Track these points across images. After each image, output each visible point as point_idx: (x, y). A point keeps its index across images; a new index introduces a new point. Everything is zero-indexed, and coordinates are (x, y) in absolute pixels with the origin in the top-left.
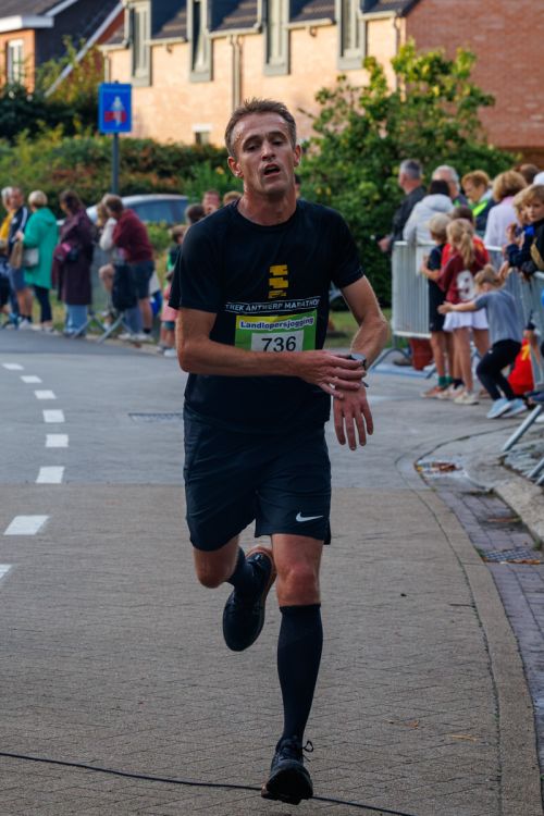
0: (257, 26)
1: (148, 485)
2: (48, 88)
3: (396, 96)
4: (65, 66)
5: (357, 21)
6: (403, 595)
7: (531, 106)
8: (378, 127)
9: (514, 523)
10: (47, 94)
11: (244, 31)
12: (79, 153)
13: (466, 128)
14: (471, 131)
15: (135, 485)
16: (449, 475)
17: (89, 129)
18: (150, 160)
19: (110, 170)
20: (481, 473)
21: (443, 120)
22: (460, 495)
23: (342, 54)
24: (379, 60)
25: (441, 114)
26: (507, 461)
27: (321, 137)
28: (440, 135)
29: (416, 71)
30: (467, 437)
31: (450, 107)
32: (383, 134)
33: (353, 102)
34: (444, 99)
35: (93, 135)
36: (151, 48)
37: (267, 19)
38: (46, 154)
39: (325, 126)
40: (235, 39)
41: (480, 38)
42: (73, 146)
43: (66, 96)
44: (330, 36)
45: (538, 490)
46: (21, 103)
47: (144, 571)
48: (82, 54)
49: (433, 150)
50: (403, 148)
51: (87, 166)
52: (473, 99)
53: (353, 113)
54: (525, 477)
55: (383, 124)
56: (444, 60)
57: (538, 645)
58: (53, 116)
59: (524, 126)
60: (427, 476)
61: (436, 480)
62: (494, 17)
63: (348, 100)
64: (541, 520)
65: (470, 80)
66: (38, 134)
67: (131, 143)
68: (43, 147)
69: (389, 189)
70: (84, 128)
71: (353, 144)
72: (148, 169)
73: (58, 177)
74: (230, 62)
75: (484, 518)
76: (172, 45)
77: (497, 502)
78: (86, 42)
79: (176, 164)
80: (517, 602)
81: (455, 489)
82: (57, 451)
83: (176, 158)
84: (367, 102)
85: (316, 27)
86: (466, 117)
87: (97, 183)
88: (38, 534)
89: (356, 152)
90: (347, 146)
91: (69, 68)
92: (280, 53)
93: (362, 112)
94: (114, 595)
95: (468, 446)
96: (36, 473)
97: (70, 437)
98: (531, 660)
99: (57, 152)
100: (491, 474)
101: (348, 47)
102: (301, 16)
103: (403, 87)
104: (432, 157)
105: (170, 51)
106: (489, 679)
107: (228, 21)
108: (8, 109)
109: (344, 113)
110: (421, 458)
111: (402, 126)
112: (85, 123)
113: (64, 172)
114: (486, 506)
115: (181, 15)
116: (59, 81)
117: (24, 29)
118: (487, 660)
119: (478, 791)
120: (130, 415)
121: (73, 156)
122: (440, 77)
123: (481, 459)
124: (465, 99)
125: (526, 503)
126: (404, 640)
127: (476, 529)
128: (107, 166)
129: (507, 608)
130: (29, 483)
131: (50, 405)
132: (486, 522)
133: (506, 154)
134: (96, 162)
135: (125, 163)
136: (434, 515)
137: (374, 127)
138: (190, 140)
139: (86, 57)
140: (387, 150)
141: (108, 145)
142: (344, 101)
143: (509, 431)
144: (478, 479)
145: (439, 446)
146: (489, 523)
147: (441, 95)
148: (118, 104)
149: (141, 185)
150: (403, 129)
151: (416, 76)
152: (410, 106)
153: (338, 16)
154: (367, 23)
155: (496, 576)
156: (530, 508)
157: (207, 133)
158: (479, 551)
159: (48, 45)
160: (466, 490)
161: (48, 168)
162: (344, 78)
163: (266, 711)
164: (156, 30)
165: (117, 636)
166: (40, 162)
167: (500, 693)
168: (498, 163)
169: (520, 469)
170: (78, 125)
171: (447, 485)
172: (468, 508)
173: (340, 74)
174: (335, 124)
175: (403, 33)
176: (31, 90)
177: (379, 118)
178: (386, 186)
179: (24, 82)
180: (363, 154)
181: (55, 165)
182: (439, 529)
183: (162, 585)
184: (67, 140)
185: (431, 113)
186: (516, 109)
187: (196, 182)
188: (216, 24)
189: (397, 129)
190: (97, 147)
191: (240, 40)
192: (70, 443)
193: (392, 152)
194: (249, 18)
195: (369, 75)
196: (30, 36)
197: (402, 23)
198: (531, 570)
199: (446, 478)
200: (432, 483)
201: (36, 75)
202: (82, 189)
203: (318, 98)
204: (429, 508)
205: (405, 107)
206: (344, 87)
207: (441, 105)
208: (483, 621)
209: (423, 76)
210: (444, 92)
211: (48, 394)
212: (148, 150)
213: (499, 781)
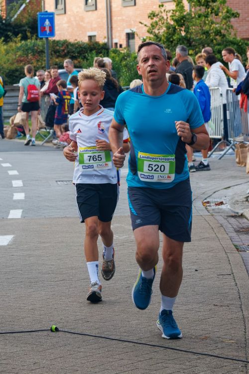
1: (66, 217)
2: (14, 16)
3: (190, 14)
4: (21, 5)
6: (196, 270)
8: (181, 30)
10: (13, 19)
12: (29, 49)
14: (228, 31)
15: (59, 218)
16: (220, 207)
17: (35, 36)
18: (66, 51)
19: (45, 57)
20: (236, 205)
21: (214, 25)
22: (226, 217)
25: (212, 22)
27: (152, 36)
28: (212, 33)
30: (229, 187)
31: (217, 18)
32: (183, 34)
33: (167, 18)
34: (213, 15)
35: (37, 39)
38: (13, 50)
39: (153, 31)
42: (27, 45)
43: (22, 21)
47: (62, 262)
49: (209, 41)
50: (194, 40)
51: (34, 55)
52: (228, 14)
53: (167, 23)
55: (183, 29)
58: (16, 30)
60: (209, 208)
61: (213, 210)
63: (165, 17)
65: (226, 5)
66: (9, 40)
67: (56, 43)
68: (11, 46)
70: (32, 36)
71: (168, 39)
72: (65, 56)
73: (20, 61)
75: (238, 229)
77: (245, 220)
79: (78, 53)
81: (223, 215)
82: (19, 201)
83: (79, 49)
84: (174, 18)
86: (226, 24)
87: (40, 63)
88: (8, 245)
89: (170, 43)
90: (165, 40)
91: (24, 6)
93: (172, 23)
94: (47, 276)
95: (230, 192)
96: (9, 213)
97: (25, 194)
99: (19, 49)
100: (241, 206)
103: (193, 10)
106: (241, 313)
109: (163, 24)
110: (206, 199)
111: (193, 29)
112: (32, 33)
113: (22, 58)
114: (239, 222)
116: (18, 13)
118: (240, 303)
119: (235, 373)
120: (57, 181)
121: (26, 50)
122: (210, 4)
123: (237, 198)
124: (224, 14)
126: (197, 294)
127: (234, 235)
128: (44, 55)
130: (5, 219)
131: (16, 178)
133: (246, 42)
134: (38, 53)
135: (53, 53)
136: (212, 228)
137: (178, 30)
138: (86, 40)
140: (186, 42)
141: (44, 44)
142: (163, 18)
144: (235, 208)
145: (215, 192)
146: (240, 232)
147: (212, 13)
150: (193, 31)
152: (196, 19)
155: (244, 259)
157: (95, 36)
158: (235, 246)
160: (229, 215)
161: (14, 57)
162: (163, 6)
163: (125, 334)
165: (48, 297)
166: (10, 54)
167: (246, 321)
168: (242, 46)
171: (219, 212)
172: (230, 223)
173: (161, 4)
174: (159, 29)
177: (181, 26)
181: (17, 56)
182: (215, 235)
183: (72, 269)
184: (23, 42)
185: (207, 22)
187: (88, 61)
189: (190, 31)
190: (39, 45)
192: (25, 197)
193: (188, 42)
195: (175, 4)
199: (218, 209)
200: (211, 211)
201: (7, 9)
203: (149, 17)
204: (210, 225)
205: (194, 19)
206: (163, 11)
207: (212, 17)
208: (237, 282)
209: (202, 3)
210: (213, 11)
211: (15, 172)
212: (65, 46)
213: (246, 367)
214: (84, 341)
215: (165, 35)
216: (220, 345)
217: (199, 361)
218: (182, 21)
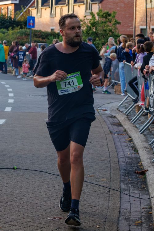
0: (66, 4)
1: (32, 112)
2: (17, 17)
4: (21, 13)
5: (90, 4)
6: (90, 142)
7: (130, 25)
8: (93, 29)
9: (120, 125)
10: (17, 19)
11: (63, 5)
13: (114, 29)
14: (115, 30)
15: (28, 112)
18: (40, 35)
20: (113, 112)
21: (109, 27)
23: (86, 11)
24: (94, 13)
25: (108, 26)
26: (119, 109)
28: (108, 31)
29: (102, 16)
30: (110, 103)
31: (110, 24)
32: (94, 30)
33: (87, 23)
34: (109, 22)
35: (27, 29)
36: (41, 9)
37: (69, 3)
38: (16, 33)
40: (61, 7)
41: (118, 9)
42: (22, 31)
43: (21, 20)
44: (83, 7)
45: (126, 116)
46: (10, 21)
48: (25, 10)
49: (106, 35)
50: (99, 34)
51: (25, 36)
52: (116, 23)
53: (87, 25)
54: (123, 113)
55: (94, 28)
56: (109, 13)
57: (122, 156)
58: (18, 24)
59: (128, 30)
60: (100, 112)
61: (102, 113)
62: (122, 4)
63: (86, 22)
64: (126, 124)
65: (116, 18)
66: (14, 28)
67: (36, 31)
68: (15, 31)
69: (95, 43)
70: (25, 27)
71: (87, 32)
72: (40, 37)
73: (18, 38)
74: (59, 13)
76: (46, 8)
77: (116, 119)
78: (26, 7)
79: (46, 36)
80: (119, 144)
81: (106, 116)
82: (10, 103)
83: (46, 35)
84: (91, 23)
85: (80, 5)
86: (114, 27)
87: (27, 40)
88: (3, 124)
90: (86, 33)
91: (22, 13)
92: (71, 11)
93: (89, 25)
95: (110, 105)
96: (5, 109)
97: (14, 100)
98: (121, 160)
99: (18, 33)
100: (115, 112)
101: (87, 10)
102: (76, 2)
103: (100, 19)
104: (106, 36)
105: (46, 10)
106: (110, 164)
107: (60, 3)
108: (7, 22)
109: (85, 25)
110: (98, 108)
111: (99, 28)
113: (20, 37)
114: (113, 120)
115: (48, 1)
116: (20, 16)
117: (12, 4)
118: (109, 159)
119: (104, 194)
120: (30, 95)
121: (22, 34)
122: (108, 17)
123: (113, 108)
124: (114, 22)
125: (123, 119)
126: (89, 154)
127: (110, 126)
128: (29, 36)
129: (116, 146)
130: (3, 111)
131: (11, 92)
132: (112, 124)
134: (27, 35)
135: (34, 36)
136: (100, 122)
137: (92, 28)
138: (50, 31)
139: (26, 10)
140: (95, 34)
141: (30, 31)
142: (85, 22)
143: (120, 102)
144: (111, 113)
145: (103, 105)
147: (108, 21)
148: (31, 21)
149: (38, 41)
151: (102, 17)
153: (85, 3)
154: (92, 4)
155: (114, 138)
156: (124, 121)
157: (54, 29)
158: (110, 131)
159: (17, 7)
160: (108, 116)
161: (16, 36)
162: (85, 17)
164: (42, 5)
166: (14, 35)
167: (112, 168)
169: (122, 111)
170: (23, 26)
171: (104, 115)
172: (109, 120)
173: (85, 16)
174: (83, 27)
175: (100, 7)
176: (13, 18)
177: (94, 26)
178: (94, 43)
179: (11, 16)
180: (89, 35)
181: (17, 36)
182: (101, 126)
184: (21, 30)
185: (106, 25)
186: (127, 26)
187: (49, 40)
188: (56, 4)
189: (98, 29)
190: (28, 32)
191: (62, 8)
192: (14, 102)
193: (96, 34)
194: (64, 2)
195: (91, 16)
196: (13, 5)
197: (100, 5)
198: (122, 136)
199: (104, 113)
200: (100, 114)
201: (14, 14)
202: (24, 41)
205: (100, 24)
206: (85, 19)
207: (108, 23)
208: (109, 149)
209: (104, 17)
210: (109, 21)
211: (11, 90)
212: (40, 33)
213: (109, 192)
214: (32, 174)
215: (86, 30)
216: (98, 180)
217: (87, 187)
218: (94, 24)
